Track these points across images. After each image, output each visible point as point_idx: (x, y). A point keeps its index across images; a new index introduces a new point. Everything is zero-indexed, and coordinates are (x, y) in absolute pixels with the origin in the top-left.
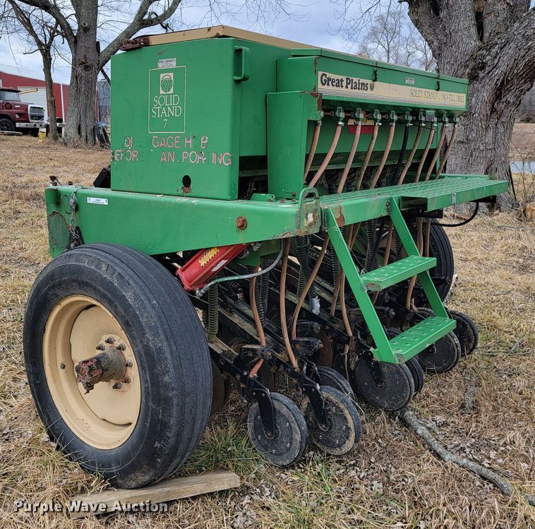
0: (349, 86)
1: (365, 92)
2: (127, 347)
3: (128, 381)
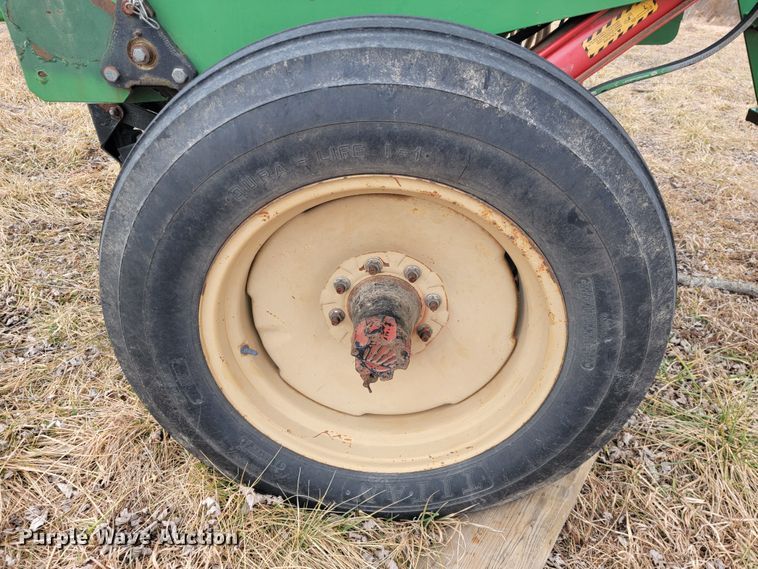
2: (425, 271)
3: (424, 334)
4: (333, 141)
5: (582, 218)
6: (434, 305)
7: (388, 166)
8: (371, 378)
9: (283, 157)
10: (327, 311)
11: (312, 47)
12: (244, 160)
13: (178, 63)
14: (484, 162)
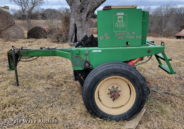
2: (119, 87)
3: (119, 95)
4: (111, 73)
5: (135, 79)
6: (120, 91)
7: (116, 75)
8: (114, 100)
9: (106, 75)
10: (107, 93)
11: (109, 65)
12: (102, 75)
13: (91, 65)
14: (125, 74)
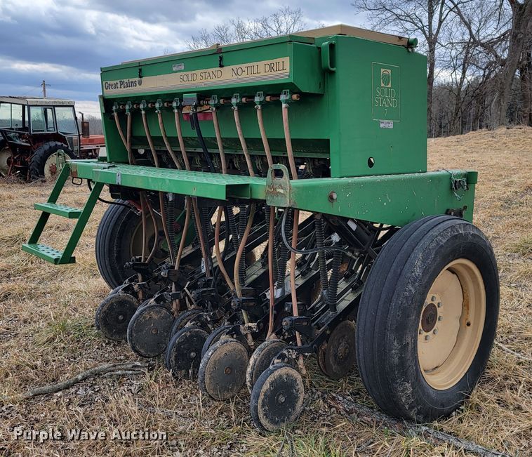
0: (122, 86)
1: (134, 87)
